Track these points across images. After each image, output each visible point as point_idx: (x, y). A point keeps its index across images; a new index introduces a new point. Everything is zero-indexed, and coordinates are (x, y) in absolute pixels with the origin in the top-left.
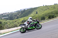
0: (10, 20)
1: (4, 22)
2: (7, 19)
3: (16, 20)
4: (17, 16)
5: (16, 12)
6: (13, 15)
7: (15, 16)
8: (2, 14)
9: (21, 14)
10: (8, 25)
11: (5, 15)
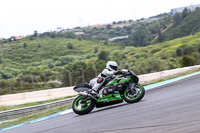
0: (136, 46)
1: (116, 54)
2: (126, 43)
3: (157, 46)
4: (159, 32)
5: (156, 19)
6: (147, 28)
7: (153, 32)
8: (109, 27)
9: (174, 26)
10: (127, 64)
11: (118, 29)
